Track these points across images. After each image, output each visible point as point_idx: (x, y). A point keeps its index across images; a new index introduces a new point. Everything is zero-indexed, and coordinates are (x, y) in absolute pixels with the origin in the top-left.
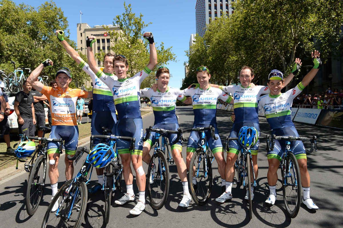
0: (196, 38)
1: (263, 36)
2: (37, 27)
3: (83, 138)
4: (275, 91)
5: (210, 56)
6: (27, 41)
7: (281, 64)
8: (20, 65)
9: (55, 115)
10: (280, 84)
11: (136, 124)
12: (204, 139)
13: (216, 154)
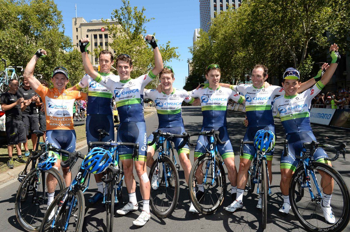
0: (200, 33)
1: (272, 30)
2: (29, 21)
3: (80, 141)
4: (291, 91)
5: (216, 53)
6: (18, 36)
7: (292, 60)
8: (11, 62)
9: (50, 118)
10: (296, 84)
11: (138, 128)
12: (213, 143)
13: (226, 160)
